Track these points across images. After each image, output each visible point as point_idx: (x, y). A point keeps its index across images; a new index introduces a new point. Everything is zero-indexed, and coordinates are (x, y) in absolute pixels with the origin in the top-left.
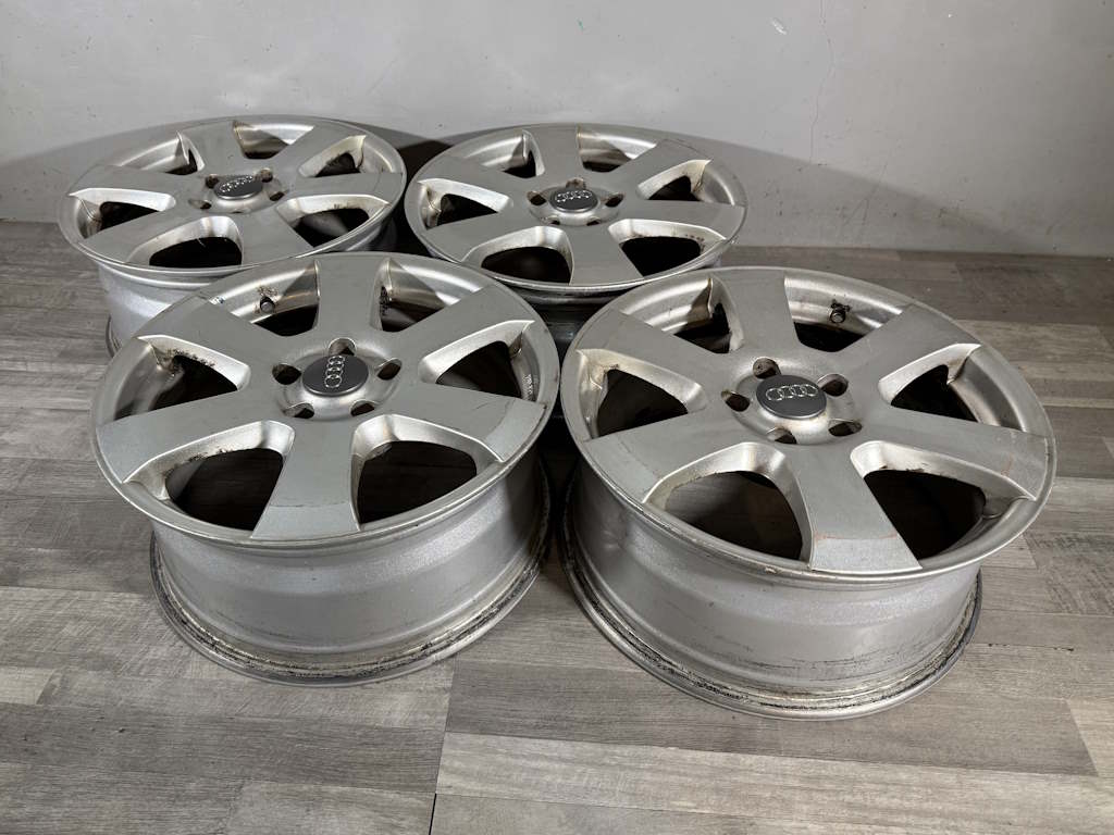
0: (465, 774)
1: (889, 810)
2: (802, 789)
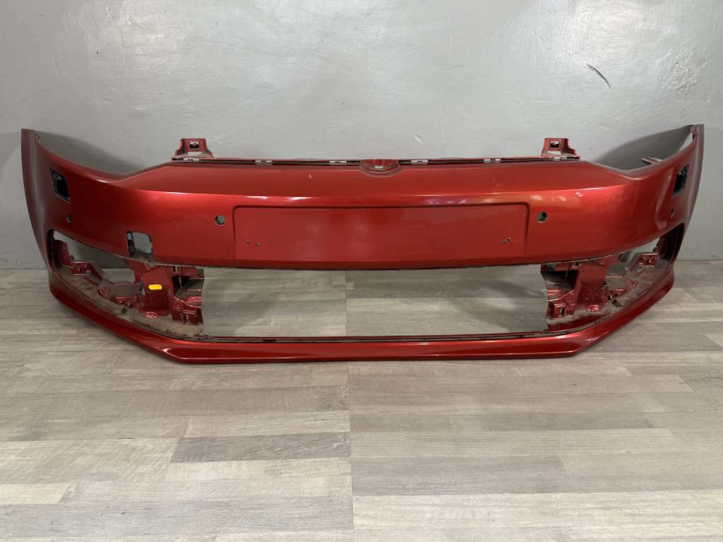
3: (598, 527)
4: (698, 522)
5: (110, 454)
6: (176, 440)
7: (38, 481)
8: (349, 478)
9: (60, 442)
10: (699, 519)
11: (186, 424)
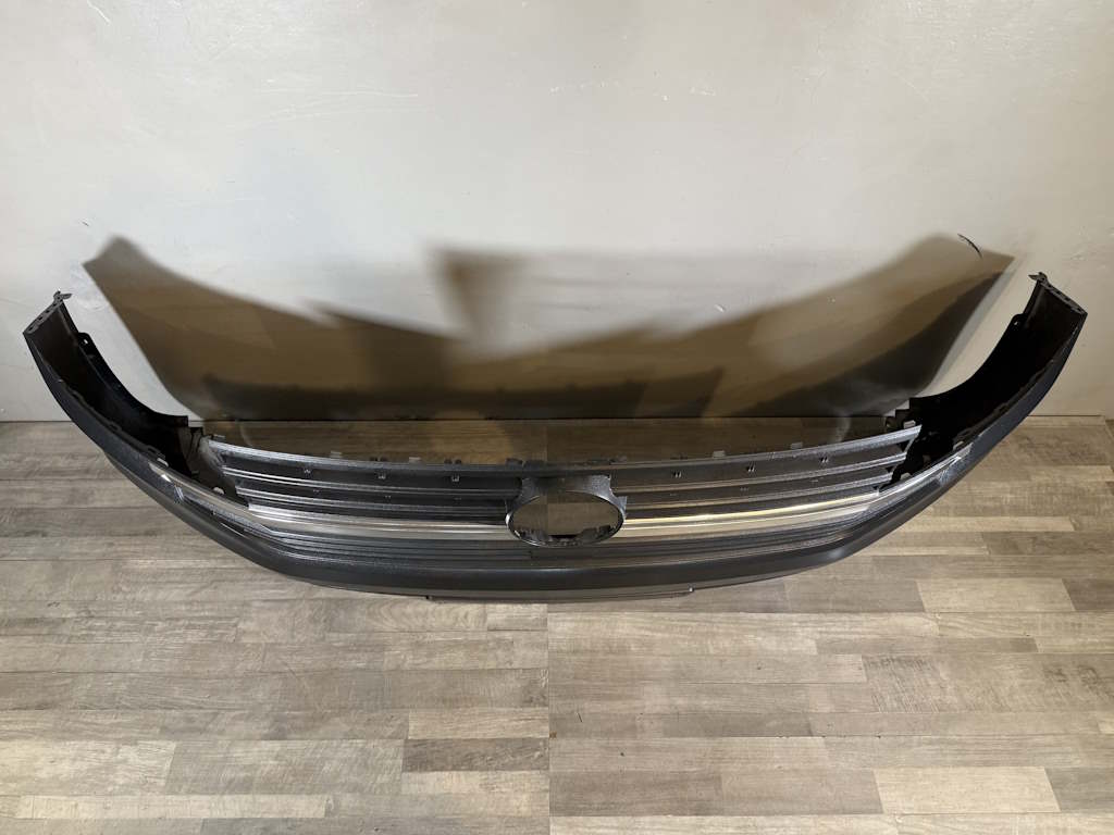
5: (350, 759)
6: (400, 742)
7: (300, 792)
9: (306, 742)
11: (407, 720)
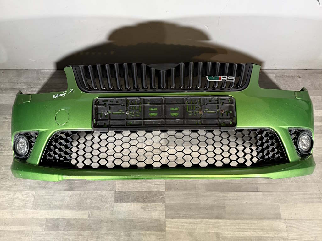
0: (171, 227)
1: (244, 229)
2: (230, 226)
3: (228, 233)
4: (254, 231)
6: (113, 192)
7: (79, 209)
8: (165, 212)
10: (255, 230)
